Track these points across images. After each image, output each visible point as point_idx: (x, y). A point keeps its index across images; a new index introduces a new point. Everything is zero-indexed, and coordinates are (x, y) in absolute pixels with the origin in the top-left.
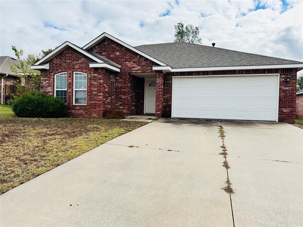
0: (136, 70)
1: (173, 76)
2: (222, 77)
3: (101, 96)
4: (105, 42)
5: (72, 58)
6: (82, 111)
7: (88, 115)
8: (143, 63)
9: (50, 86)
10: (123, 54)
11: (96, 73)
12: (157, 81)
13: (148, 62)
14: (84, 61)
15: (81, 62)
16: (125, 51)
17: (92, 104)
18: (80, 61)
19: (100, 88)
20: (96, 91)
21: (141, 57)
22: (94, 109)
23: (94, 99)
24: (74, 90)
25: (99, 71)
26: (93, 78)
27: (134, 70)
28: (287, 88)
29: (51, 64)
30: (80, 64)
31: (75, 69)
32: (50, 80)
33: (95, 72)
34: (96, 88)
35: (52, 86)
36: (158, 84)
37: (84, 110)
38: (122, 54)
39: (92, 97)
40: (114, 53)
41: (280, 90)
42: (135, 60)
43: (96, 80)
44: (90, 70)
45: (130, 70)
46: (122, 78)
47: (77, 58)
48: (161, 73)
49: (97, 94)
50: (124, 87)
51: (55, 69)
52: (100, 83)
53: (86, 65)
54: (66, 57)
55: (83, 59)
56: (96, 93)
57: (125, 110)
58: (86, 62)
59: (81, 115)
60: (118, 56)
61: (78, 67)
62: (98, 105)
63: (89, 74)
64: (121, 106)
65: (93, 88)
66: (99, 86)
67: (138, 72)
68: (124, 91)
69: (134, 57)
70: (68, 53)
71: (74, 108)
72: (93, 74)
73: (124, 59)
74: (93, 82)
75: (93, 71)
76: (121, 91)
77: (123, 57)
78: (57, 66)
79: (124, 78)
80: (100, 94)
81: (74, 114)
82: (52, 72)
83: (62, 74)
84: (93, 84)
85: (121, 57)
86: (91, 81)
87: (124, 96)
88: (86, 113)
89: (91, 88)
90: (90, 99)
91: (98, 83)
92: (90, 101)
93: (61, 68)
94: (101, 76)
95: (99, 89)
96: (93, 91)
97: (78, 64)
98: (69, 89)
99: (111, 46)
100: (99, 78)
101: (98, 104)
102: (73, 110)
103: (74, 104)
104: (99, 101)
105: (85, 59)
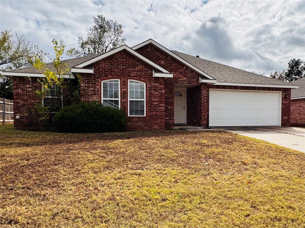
0: (183, 81)
1: (210, 88)
2: (245, 91)
3: (162, 106)
4: (148, 49)
5: (127, 64)
6: (140, 123)
7: (148, 127)
8: (190, 75)
9: (96, 95)
10: (169, 63)
11: (157, 83)
12: (203, 92)
13: (194, 74)
14: (142, 68)
15: (139, 70)
16: (170, 61)
17: (152, 115)
18: (137, 68)
19: (162, 98)
20: (157, 101)
21: (187, 69)
22: (155, 120)
23: (155, 110)
24: (129, 99)
25: (161, 81)
26: (153, 88)
27: (180, 81)
28: (286, 102)
29: (97, 68)
30: (137, 71)
31: (131, 76)
32: (96, 87)
33: (155, 81)
34: (157, 98)
35: (98, 95)
36: (203, 95)
37: (143, 122)
38: (167, 63)
39: (153, 108)
40: (158, 61)
41: (282, 103)
42: (181, 70)
43: (157, 90)
44: (149, 79)
45: (175, 81)
46: (167, 88)
47: (133, 64)
48: (206, 85)
49: (158, 105)
50: (170, 97)
51: (103, 75)
52: (161, 93)
53: (144, 73)
54: (119, 61)
55: (141, 67)
56: (157, 103)
57: (171, 121)
58: (144, 70)
59: (140, 127)
60: (163, 65)
61: (135, 75)
62: (160, 117)
63: (149, 84)
64: (167, 117)
65: (154, 98)
66: (160, 96)
67: (184, 82)
68: (170, 102)
69: (180, 67)
70: (121, 58)
71: (131, 120)
72: (153, 84)
73: (170, 68)
74: (153, 92)
75: (153, 81)
76: (167, 102)
77: (169, 67)
78: (106, 71)
79: (170, 88)
80: (161, 105)
81: (130, 127)
82: (98, 78)
83: (112, 81)
84: (153, 94)
85: (166, 66)
86: (151, 91)
87: (170, 106)
88: (145, 125)
89: (151, 98)
90: (150, 110)
91: (159, 93)
92: (150, 111)
93: (111, 73)
94: (162, 86)
95: (160, 100)
96: (153, 101)
97: (135, 71)
98: (123, 99)
99: (155, 53)
100: (160, 88)
101: (159, 115)
102: (129, 122)
103: (129, 115)
104: (160, 112)
105: (144, 66)
